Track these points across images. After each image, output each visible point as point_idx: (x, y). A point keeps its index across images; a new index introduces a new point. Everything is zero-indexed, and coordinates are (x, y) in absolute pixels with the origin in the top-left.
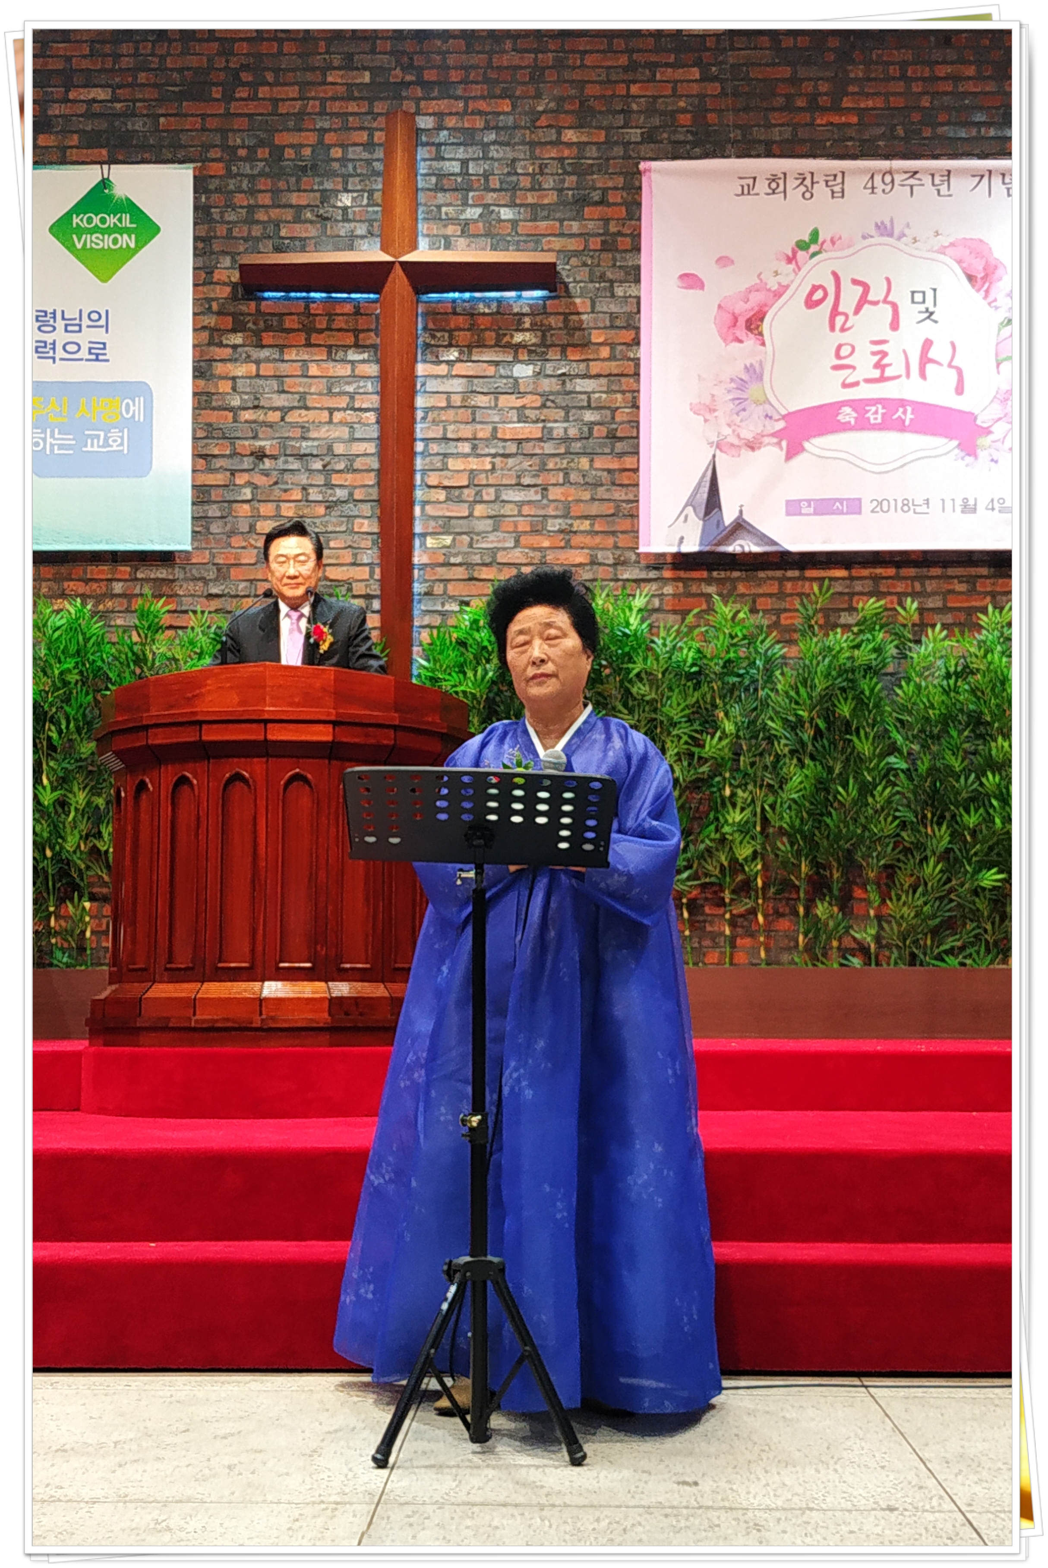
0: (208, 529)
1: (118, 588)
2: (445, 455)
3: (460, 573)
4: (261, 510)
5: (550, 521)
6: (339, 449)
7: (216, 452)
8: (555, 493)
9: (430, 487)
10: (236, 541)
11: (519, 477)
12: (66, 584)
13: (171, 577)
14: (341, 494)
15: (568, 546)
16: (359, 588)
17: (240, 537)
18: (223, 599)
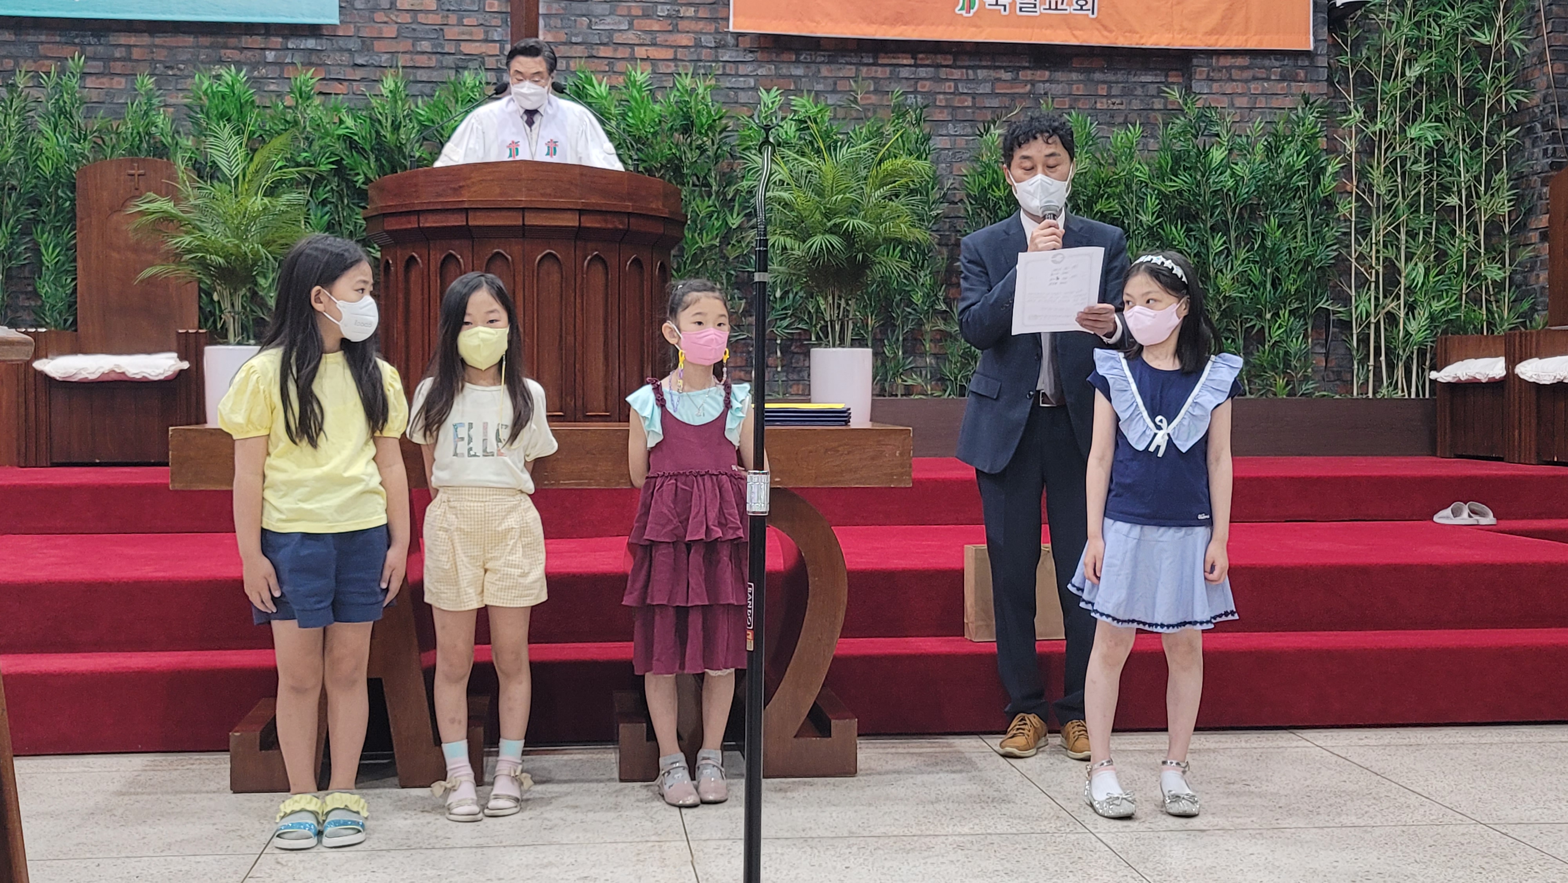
0: (353, 5)
1: (270, 56)
3: (580, 51)
5: (659, 7)
10: (380, 17)
12: (223, 51)
13: (319, 48)
15: (675, 30)
16: (491, 63)
17: (381, 13)
18: (368, 69)
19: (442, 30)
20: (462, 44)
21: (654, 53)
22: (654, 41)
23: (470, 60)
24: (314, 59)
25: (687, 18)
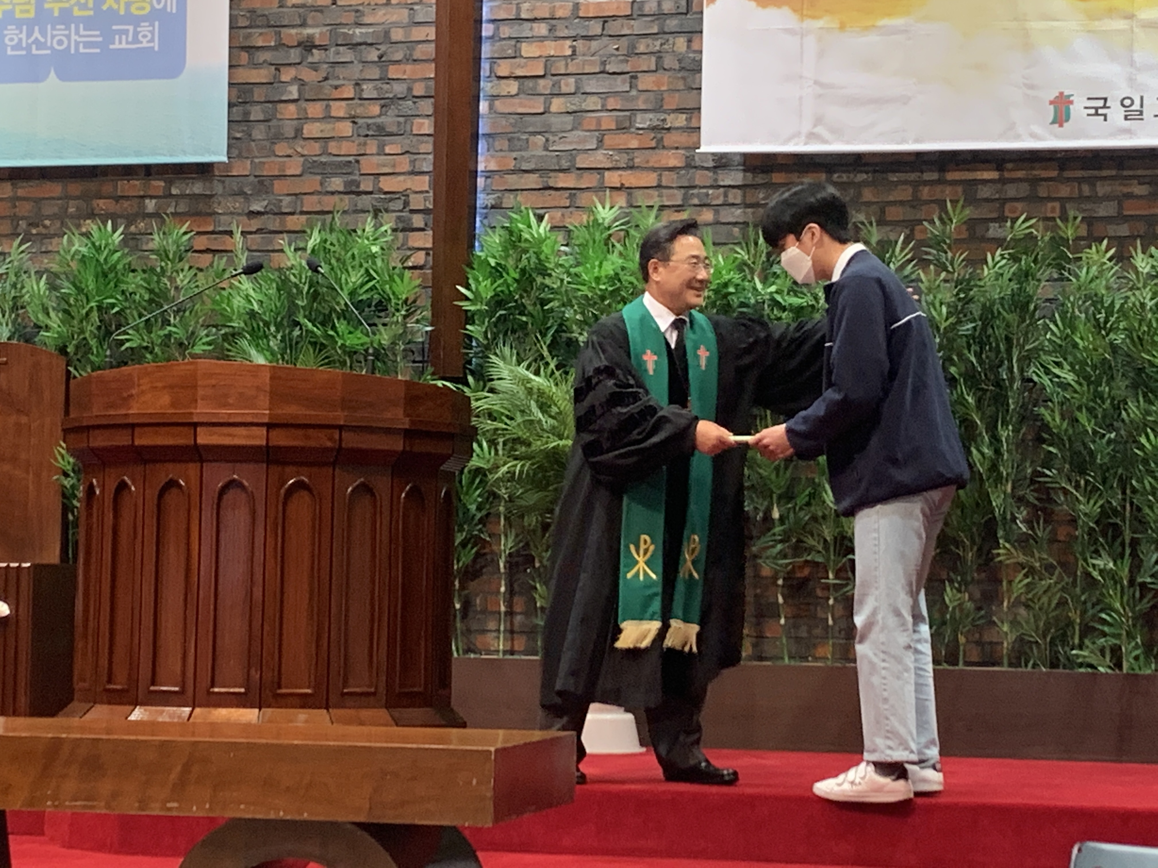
0: (250, 135)
1: (150, 205)
2: (518, 40)
3: (532, 181)
4: (309, 112)
5: (639, 117)
6: (397, 35)
7: (260, 44)
8: (646, 82)
9: (500, 78)
10: (281, 148)
11: (604, 63)
12: (95, 202)
13: (208, 193)
14: (399, 89)
15: (660, 145)
16: (417, 202)
17: (284, 144)
18: (266, 216)
19: (357, 162)
20: (382, 178)
21: (630, 179)
22: (631, 164)
23: (391, 200)
24: (201, 207)
25: (677, 128)
